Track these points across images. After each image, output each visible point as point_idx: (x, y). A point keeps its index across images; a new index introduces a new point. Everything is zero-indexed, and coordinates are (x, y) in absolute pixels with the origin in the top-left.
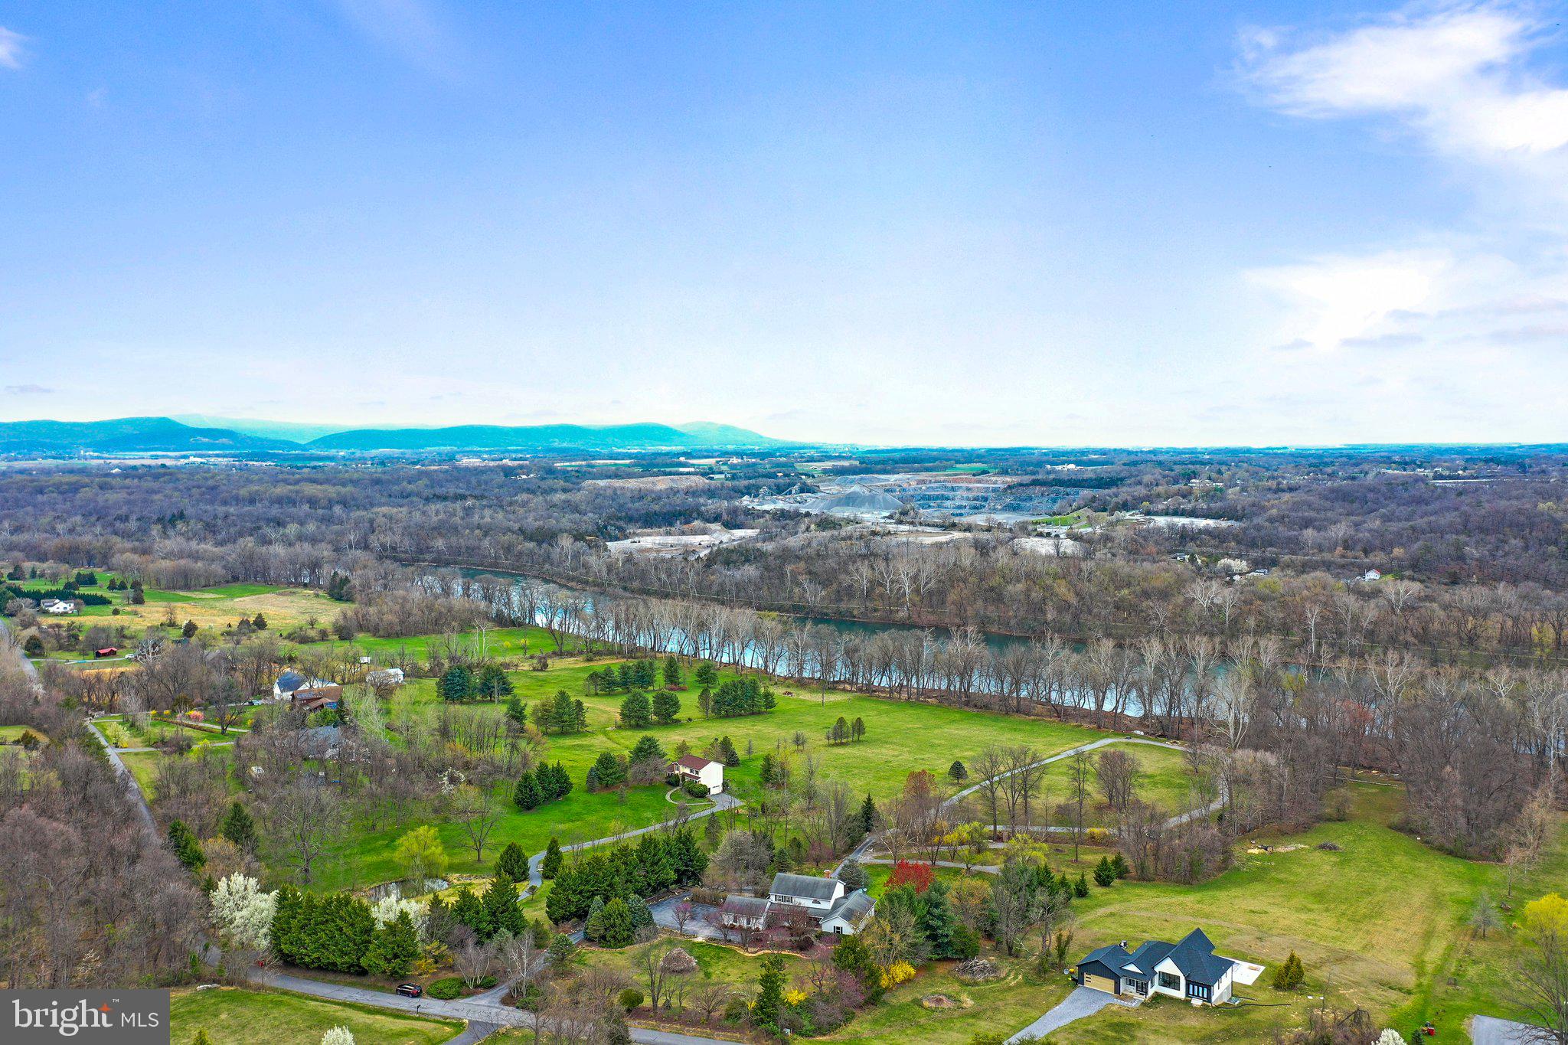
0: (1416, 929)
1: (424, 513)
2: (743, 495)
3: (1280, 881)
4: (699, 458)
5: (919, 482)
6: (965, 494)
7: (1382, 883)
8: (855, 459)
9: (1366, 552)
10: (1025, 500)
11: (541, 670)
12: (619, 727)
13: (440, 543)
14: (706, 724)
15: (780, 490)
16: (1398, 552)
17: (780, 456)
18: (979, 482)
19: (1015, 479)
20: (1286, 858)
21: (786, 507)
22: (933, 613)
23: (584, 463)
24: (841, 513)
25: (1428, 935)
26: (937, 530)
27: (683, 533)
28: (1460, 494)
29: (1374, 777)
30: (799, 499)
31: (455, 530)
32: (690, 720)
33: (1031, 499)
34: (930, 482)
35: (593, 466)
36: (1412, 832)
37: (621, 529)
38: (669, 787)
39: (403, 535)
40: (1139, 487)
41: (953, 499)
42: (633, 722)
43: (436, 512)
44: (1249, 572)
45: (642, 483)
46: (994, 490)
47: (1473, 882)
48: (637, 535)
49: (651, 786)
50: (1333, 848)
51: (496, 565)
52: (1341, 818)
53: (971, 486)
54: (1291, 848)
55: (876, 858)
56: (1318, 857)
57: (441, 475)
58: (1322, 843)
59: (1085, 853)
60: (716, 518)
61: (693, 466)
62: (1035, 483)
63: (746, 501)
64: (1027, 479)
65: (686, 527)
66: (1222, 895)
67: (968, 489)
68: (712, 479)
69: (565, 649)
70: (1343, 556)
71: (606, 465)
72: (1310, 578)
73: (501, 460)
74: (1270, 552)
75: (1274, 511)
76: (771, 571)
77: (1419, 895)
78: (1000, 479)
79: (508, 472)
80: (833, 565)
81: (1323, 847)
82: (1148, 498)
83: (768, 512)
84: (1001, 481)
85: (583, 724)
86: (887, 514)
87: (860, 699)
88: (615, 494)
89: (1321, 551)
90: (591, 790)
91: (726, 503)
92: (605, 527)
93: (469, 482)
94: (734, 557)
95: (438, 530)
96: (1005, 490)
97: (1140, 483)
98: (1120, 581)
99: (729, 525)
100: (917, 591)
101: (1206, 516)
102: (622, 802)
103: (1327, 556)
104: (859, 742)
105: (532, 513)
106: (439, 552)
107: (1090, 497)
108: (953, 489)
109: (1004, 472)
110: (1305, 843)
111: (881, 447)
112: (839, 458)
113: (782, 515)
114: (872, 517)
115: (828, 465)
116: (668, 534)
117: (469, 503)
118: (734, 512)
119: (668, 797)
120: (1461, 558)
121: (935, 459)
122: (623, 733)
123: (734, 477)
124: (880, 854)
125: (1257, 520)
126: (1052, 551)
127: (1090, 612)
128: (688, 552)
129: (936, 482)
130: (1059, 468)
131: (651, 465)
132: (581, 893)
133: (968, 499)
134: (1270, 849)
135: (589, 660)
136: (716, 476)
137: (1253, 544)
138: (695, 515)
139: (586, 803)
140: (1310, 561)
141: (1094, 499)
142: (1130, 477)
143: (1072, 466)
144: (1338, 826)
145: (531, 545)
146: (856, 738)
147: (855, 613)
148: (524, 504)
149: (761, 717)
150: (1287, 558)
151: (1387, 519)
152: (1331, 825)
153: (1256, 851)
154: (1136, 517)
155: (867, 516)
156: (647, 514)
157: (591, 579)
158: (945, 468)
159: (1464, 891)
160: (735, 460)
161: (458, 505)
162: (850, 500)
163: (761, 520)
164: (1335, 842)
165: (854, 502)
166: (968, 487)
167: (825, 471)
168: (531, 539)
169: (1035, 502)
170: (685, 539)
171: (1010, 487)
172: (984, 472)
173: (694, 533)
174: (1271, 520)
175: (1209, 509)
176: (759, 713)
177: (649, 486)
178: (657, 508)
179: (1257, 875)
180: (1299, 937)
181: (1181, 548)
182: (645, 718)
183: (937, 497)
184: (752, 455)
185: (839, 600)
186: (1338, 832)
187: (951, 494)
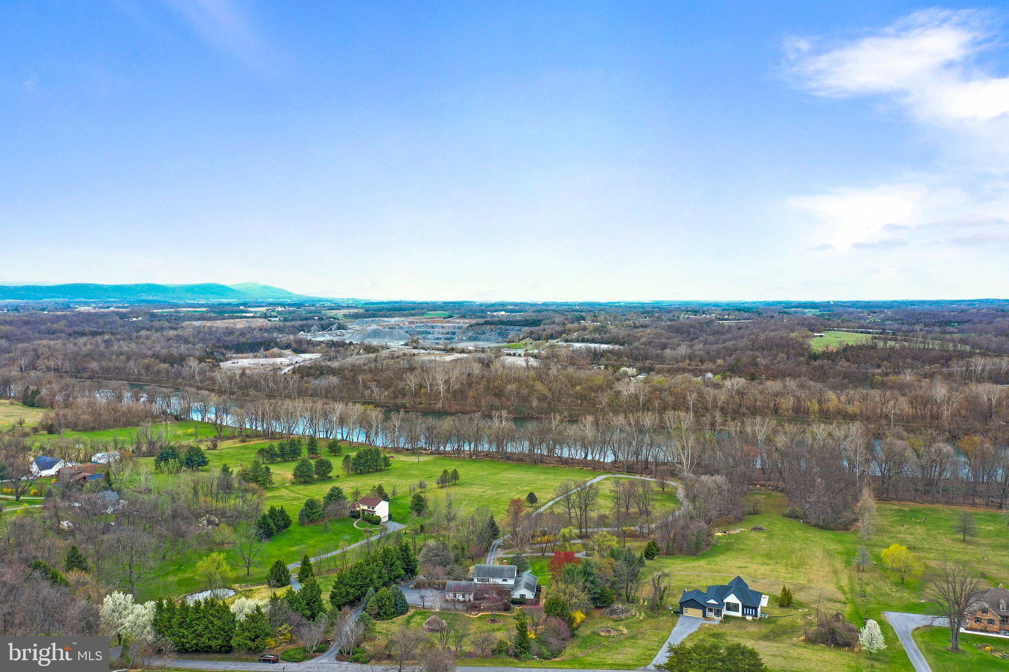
0: (827, 569)
1: (75, 344)
2: (300, 331)
3: (741, 549)
4: (253, 307)
5: (410, 323)
6: (441, 330)
7: (797, 546)
8: (360, 308)
9: (702, 362)
10: (481, 334)
11: (214, 449)
12: (293, 483)
13: (94, 365)
14: (350, 479)
15: (324, 328)
16: (720, 362)
17: (309, 306)
18: (448, 322)
19: (473, 321)
20: (738, 537)
21: (335, 339)
22: (458, 404)
23: (172, 310)
24: (375, 342)
25: (835, 572)
26: (441, 352)
27: (266, 357)
28: (740, 329)
29: (758, 489)
30: (339, 333)
31: (102, 356)
32: (338, 476)
33: (484, 333)
34: (417, 323)
35: (179, 312)
36: (797, 518)
37: (224, 355)
38: (354, 519)
39: (64, 360)
40: (554, 325)
41: (433, 334)
42: (302, 480)
43: (84, 344)
44: (637, 375)
45: (226, 323)
46: (459, 328)
47: (840, 542)
48: (234, 358)
49: (340, 519)
50: (760, 529)
51: (139, 380)
52: (755, 513)
53: (444, 325)
54: (738, 531)
55: (506, 554)
56: (754, 534)
57: (75, 318)
58: (753, 527)
59: (629, 541)
60: (287, 346)
61: (251, 312)
62: (487, 323)
63: (302, 335)
64: (481, 321)
65: (267, 353)
66: (717, 559)
67: (443, 327)
68: (270, 320)
69: (223, 434)
70: (689, 365)
71: (189, 311)
72: (679, 378)
73: (108, 307)
74: (647, 363)
75: (644, 339)
76: (347, 380)
77: (819, 553)
78: (462, 321)
79: (123, 316)
80: (391, 375)
81: (755, 529)
82: (563, 332)
83: (322, 342)
84: (465, 323)
85: (271, 482)
86: (403, 343)
87: (439, 458)
88: (211, 331)
89: (677, 362)
90: (302, 524)
91: (292, 337)
92: (212, 353)
93: (97, 323)
94: (313, 372)
95: (90, 356)
96: (468, 327)
97: (554, 323)
98: (573, 382)
99: (298, 351)
100: (448, 390)
101: (602, 343)
102: (326, 530)
103: (681, 365)
104: (455, 484)
105: (157, 342)
106: (93, 371)
107: (529, 331)
108: (432, 327)
109: (463, 316)
110: (743, 527)
111: (373, 300)
112: (348, 307)
113: (331, 344)
114: (397, 345)
115: (346, 311)
116: (255, 357)
117: (107, 337)
118: (300, 342)
119: (355, 525)
120: (756, 365)
121: (414, 309)
122: (298, 487)
123: (285, 320)
124: (507, 551)
125: (636, 344)
126: (524, 364)
127: (559, 401)
128: (276, 369)
129: (421, 323)
130: (495, 314)
131: (221, 311)
132: (354, 587)
133: (443, 333)
134: (727, 532)
135: (243, 441)
136: (273, 319)
137: (636, 359)
138: (272, 344)
139: (301, 532)
140: (672, 368)
141: (532, 333)
142: (545, 319)
143: (503, 313)
144: (755, 517)
145: (166, 366)
146: (453, 483)
147: (408, 405)
148: (147, 338)
149: (384, 473)
150: (658, 366)
151: (705, 343)
152: (752, 517)
153: (719, 534)
154: (560, 343)
155: (390, 344)
156: (238, 344)
157: (216, 388)
158: (423, 314)
159: (840, 548)
160: (280, 309)
161: (99, 339)
162: (375, 334)
163: (319, 348)
164: (761, 526)
165: (379, 335)
166: (442, 327)
167: (345, 316)
168: (165, 362)
169: (487, 335)
170: (271, 361)
171: (471, 326)
172: (450, 317)
173: (274, 356)
174: (644, 344)
175: (603, 338)
176: (381, 470)
177: (231, 325)
178: (244, 340)
179: (728, 548)
180: (773, 579)
181: (595, 362)
182: (310, 477)
183: (422, 333)
184: (290, 305)
185: (396, 397)
186: (758, 521)
187: (431, 330)
